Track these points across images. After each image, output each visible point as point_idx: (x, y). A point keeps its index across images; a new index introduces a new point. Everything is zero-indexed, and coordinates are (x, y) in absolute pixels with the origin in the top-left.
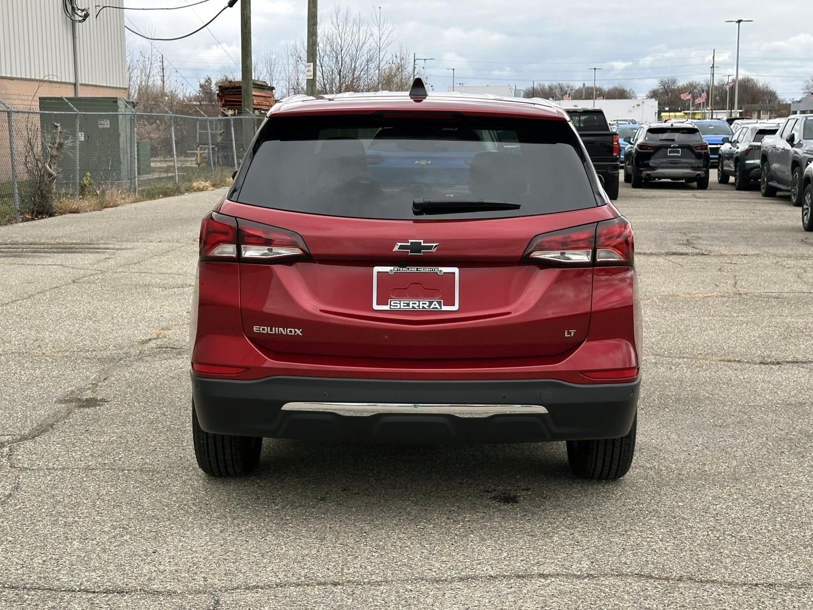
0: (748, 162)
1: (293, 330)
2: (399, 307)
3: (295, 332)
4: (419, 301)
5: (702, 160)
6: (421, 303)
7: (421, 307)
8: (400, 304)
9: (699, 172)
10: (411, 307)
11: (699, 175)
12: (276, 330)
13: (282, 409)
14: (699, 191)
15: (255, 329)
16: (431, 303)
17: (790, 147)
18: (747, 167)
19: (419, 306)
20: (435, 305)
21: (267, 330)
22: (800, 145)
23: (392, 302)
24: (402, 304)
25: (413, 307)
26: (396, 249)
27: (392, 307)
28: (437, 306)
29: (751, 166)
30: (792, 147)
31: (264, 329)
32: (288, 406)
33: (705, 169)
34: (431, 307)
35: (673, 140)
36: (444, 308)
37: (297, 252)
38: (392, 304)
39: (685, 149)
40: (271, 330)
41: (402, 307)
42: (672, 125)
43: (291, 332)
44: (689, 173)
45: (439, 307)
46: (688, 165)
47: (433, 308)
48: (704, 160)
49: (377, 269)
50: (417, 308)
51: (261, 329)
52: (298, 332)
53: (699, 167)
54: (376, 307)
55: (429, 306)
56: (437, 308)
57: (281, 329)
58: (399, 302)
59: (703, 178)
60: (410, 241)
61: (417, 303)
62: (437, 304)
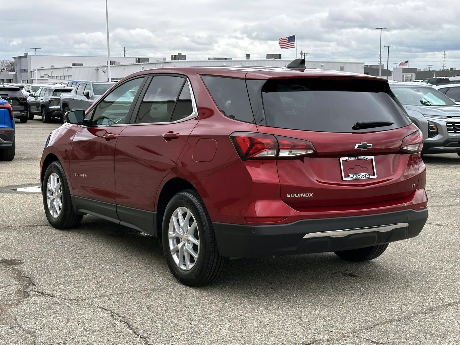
0: (50, 107)
1: (308, 194)
2: (353, 178)
3: (310, 195)
4: (361, 174)
5: (23, 106)
6: (362, 175)
7: (362, 177)
8: (353, 176)
9: (23, 113)
10: (358, 178)
11: (23, 115)
12: (299, 195)
13: (303, 238)
14: (22, 124)
15: (288, 195)
16: (366, 175)
17: (87, 99)
18: (50, 110)
19: (361, 177)
20: (367, 176)
21: (295, 195)
22: (93, 98)
23: (350, 176)
24: (354, 177)
25: (359, 178)
26: (356, 147)
27: (351, 178)
28: (368, 176)
29: (52, 110)
30: (88, 99)
31: (293, 195)
32: (307, 236)
33: (26, 111)
34: (366, 177)
35: (7, 95)
36: (372, 177)
37: (310, 151)
38: (351, 177)
39: (14, 100)
40: (297, 195)
41: (355, 178)
42: (4, 86)
43: (307, 195)
44: (18, 114)
45: (369, 177)
46: (17, 109)
47: (367, 177)
48: (24, 106)
49: (342, 159)
50: (361, 178)
51: (291, 195)
52: (311, 195)
53: (22, 110)
54: (344, 179)
55: (365, 177)
56: (368, 177)
57: (302, 194)
58: (353, 175)
59: (25, 116)
60: (362, 143)
61: (360, 175)
62: (368, 175)
